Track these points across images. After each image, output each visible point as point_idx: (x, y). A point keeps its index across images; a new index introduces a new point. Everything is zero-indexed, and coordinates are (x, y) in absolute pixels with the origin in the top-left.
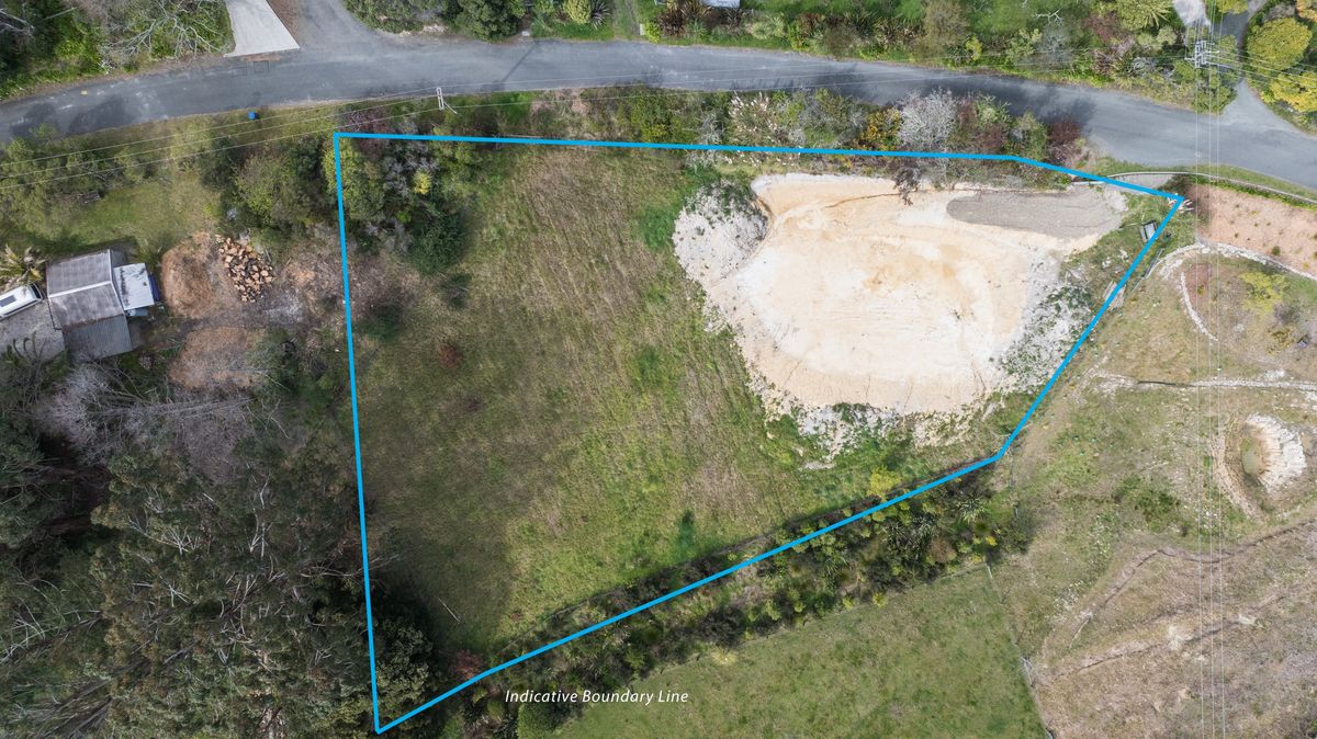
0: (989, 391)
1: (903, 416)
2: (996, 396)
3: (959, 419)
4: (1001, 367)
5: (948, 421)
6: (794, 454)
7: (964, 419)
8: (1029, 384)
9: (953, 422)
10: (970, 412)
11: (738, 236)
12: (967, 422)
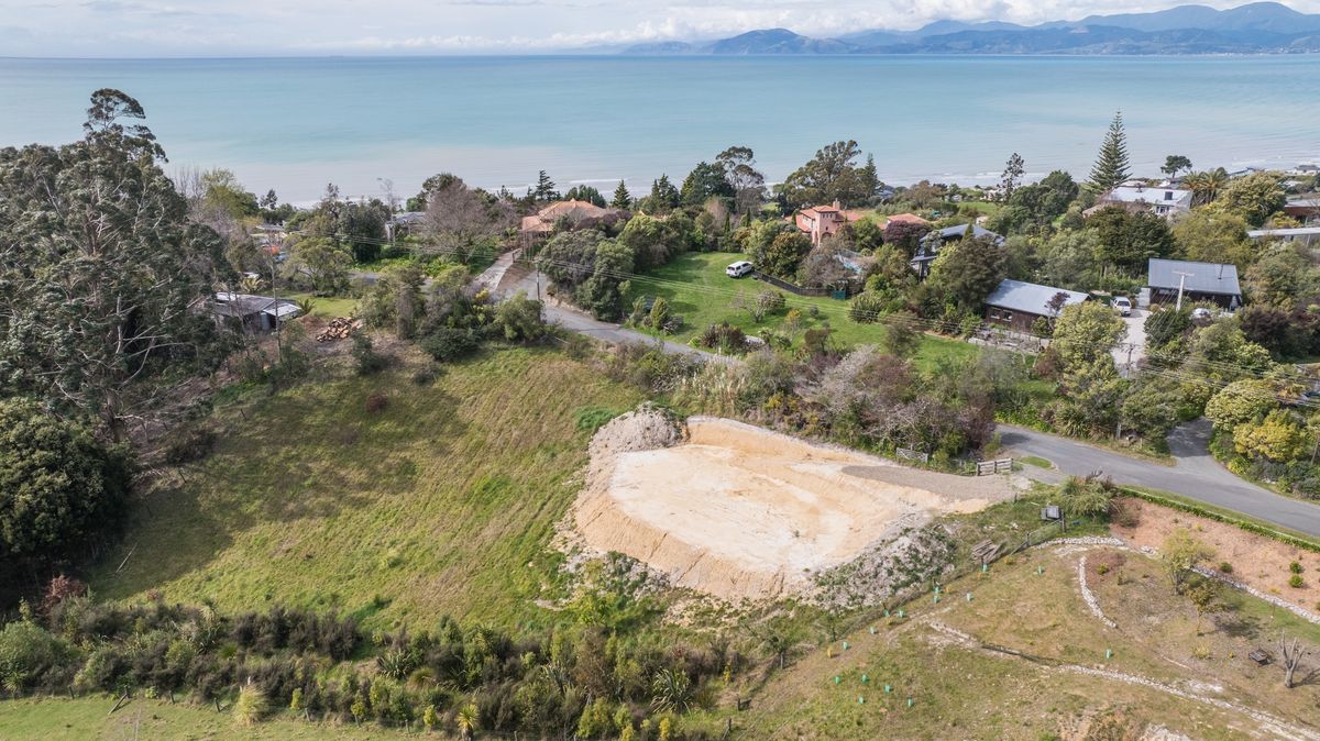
0: (783, 596)
1: (672, 587)
2: (789, 603)
3: (732, 610)
4: (813, 579)
5: (716, 608)
6: (535, 585)
7: (736, 613)
8: (836, 602)
9: (722, 611)
10: (749, 608)
11: (648, 429)
12: (737, 618)
